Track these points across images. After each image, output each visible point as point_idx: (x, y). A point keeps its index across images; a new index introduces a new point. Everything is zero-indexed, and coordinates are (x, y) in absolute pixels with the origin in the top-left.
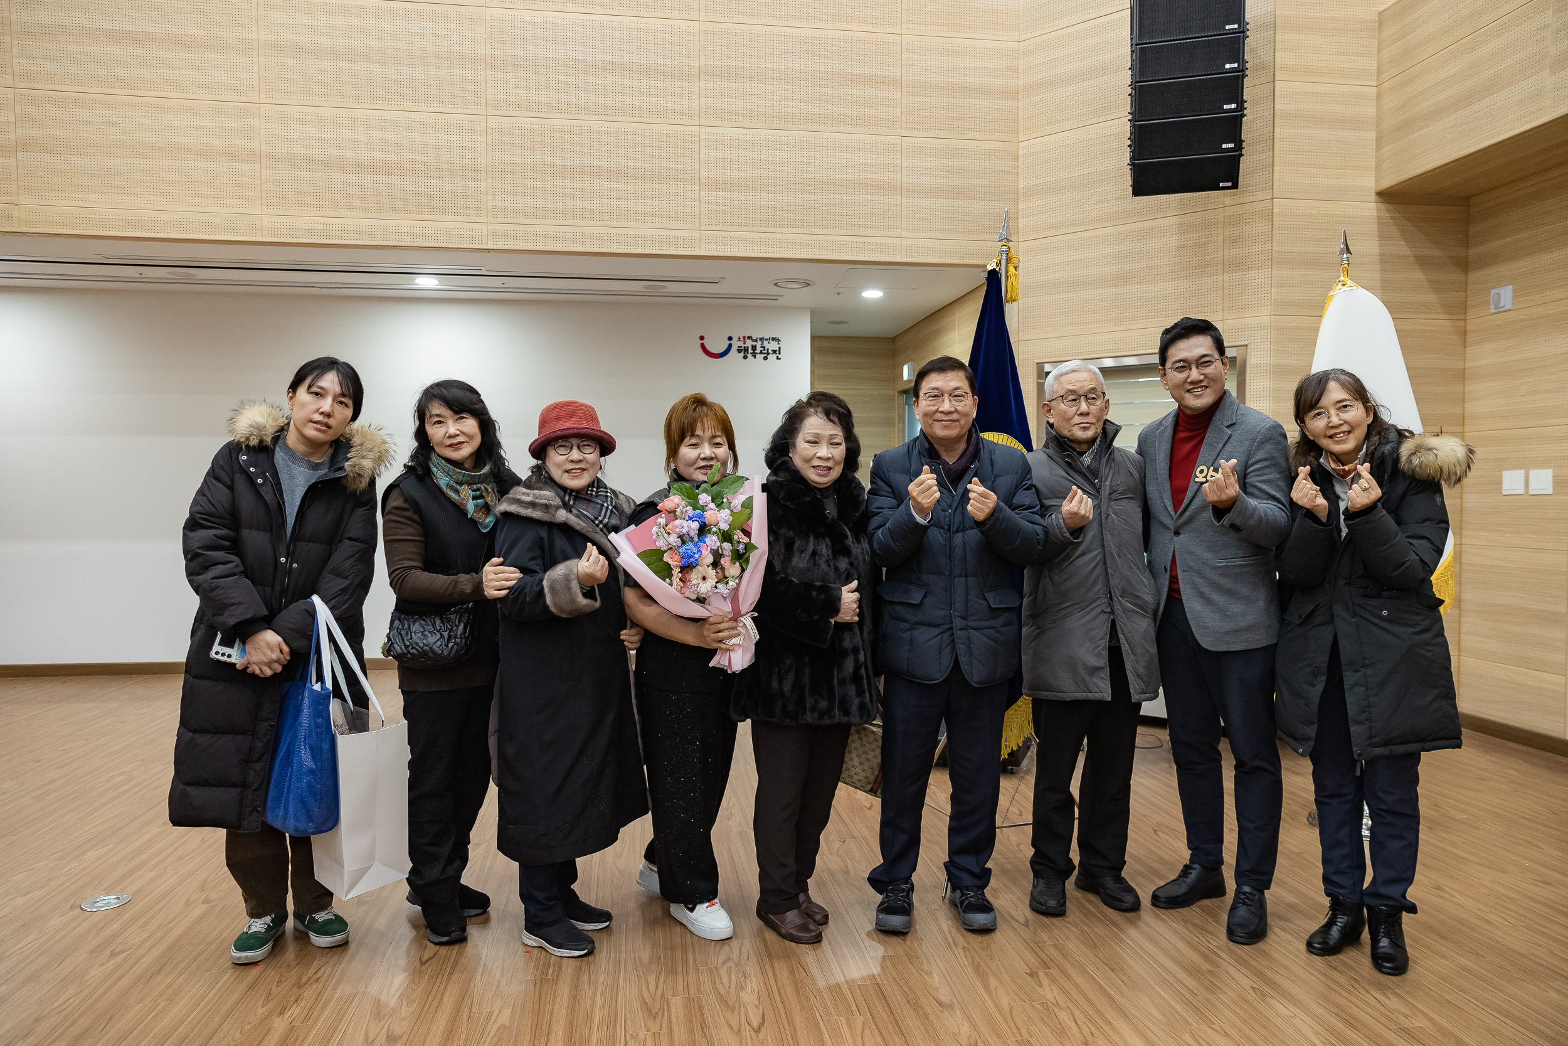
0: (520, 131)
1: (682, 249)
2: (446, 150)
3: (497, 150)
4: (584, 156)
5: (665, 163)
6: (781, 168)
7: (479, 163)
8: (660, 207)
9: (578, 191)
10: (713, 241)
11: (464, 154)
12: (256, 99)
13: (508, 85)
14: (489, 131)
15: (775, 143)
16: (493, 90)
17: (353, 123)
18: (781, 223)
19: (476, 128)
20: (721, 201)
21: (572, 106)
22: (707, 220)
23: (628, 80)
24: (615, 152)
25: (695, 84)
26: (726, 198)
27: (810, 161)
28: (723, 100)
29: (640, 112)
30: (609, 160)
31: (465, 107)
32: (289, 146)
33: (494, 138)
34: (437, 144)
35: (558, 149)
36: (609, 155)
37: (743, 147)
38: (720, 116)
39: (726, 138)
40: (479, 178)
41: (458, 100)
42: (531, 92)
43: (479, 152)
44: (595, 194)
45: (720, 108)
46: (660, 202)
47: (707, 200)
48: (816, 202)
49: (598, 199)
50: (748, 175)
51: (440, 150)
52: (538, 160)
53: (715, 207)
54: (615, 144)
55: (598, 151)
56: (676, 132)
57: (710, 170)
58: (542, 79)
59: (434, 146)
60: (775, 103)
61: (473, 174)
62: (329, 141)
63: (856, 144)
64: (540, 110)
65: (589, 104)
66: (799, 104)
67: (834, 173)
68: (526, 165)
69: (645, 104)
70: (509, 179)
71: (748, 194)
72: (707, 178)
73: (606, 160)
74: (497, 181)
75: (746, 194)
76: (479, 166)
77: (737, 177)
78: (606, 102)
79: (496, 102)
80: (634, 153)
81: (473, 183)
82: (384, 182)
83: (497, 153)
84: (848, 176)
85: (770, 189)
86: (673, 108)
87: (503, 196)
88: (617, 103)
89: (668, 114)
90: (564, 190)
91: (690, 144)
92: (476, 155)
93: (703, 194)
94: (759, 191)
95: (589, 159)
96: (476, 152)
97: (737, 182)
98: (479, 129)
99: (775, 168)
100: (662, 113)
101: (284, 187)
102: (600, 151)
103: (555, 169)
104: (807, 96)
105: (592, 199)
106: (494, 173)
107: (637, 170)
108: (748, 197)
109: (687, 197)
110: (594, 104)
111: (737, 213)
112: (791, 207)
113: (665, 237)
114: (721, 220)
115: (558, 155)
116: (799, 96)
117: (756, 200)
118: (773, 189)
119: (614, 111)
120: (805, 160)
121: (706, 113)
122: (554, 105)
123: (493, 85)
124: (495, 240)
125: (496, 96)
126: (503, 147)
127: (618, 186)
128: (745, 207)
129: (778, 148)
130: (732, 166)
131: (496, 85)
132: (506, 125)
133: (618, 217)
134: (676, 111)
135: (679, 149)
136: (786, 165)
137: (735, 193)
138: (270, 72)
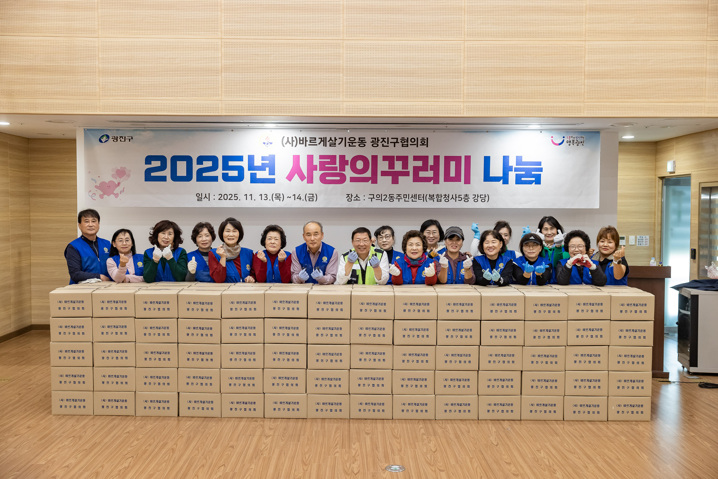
0: (483, 49)
1: (573, 113)
2: (442, 61)
3: (470, 60)
4: (518, 62)
5: (565, 63)
6: (633, 64)
7: (460, 68)
8: (561, 90)
9: (515, 82)
10: (591, 109)
11: (452, 63)
12: (341, 38)
13: (477, 23)
14: (466, 49)
15: (630, 49)
16: (468, 26)
17: (392, 48)
18: (632, 96)
19: (458, 48)
20: (597, 85)
21: (512, 33)
22: (588, 96)
23: (545, 17)
24: (536, 58)
25: (583, 17)
26: (600, 83)
27: (651, 58)
28: (599, 25)
29: (551, 35)
30: (533, 63)
31: (452, 36)
32: (358, 63)
33: (468, 54)
34: (437, 58)
35: (504, 58)
36: (533, 60)
37: (610, 52)
38: (598, 35)
39: (601, 47)
40: (460, 76)
41: (449, 33)
42: (489, 26)
43: (460, 62)
44: (524, 83)
45: (598, 30)
46: (561, 86)
47: (589, 85)
48: (653, 83)
49: (526, 86)
50: (613, 68)
51: (439, 61)
52: (492, 65)
53: (593, 88)
54: (536, 54)
55: (526, 59)
56: (572, 46)
57: (591, 67)
58: (496, 18)
59: (436, 60)
60: (630, 25)
61: (456, 75)
62: (379, 59)
63: (678, 47)
64: (494, 36)
65: (522, 31)
66: (645, 25)
67: (665, 65)
68: (486, 68)
69: (554, 30)
70: (476, 77)
71: (613, 80)
72: (589, 72)
73: (531, 63)
74: (470, 78)
75: (611, 80)
76: (460, 70)
77: (607, 70)
78: (531, 30)
79: (470, 33)
80: (547, 58)
81: (456, 79)
82: (408, 81)
83: (470, 62)
84: (673, 67)
85: (626, 77)
86: (570, 31)
87: (473, 86)
88: (538, 30)
89: (567, 35)
90: (507, 81)
91: (580, 52)
92: (458, 63)
93: (586, 81)
94: (620, 78)
95: (521, 63)
96: (458, 62)
97: (607, 73)
98: (460, 49)
99: (630, 63)
100: (564, 35)
101: (355, 86)
102: (528, 59)
103: (502, 70)
104: (650, 20)
105: (523, 86)
106: (468, 73)
107: (549, 68)
108: (613, 82)
109: (577, 83)
110: (525, 31)
111: (606, 91)
112: (639, 86)
113: (564, 107)
114: (597, 96)
115: (504, 62)
116: (645, 20)
117: (618, 83)
118: (628, 77)
119: (536, 35)
120: (647, 59)
121: (589, 33)
122: (502, 33)
123: (468, 23)
124: (468, 111)
125: (470, 29)
126: (473, 58)
127: (537, 78)
128: (611, 88)
129: (631, 52)
130: (604, 64)
131: (470, 23)
132: (475, 46)
133: (537, 96)
134: (572, 33)
135: (573, 55)
136: (636, 62)
137: (605, 80)
138: (349, 22)
